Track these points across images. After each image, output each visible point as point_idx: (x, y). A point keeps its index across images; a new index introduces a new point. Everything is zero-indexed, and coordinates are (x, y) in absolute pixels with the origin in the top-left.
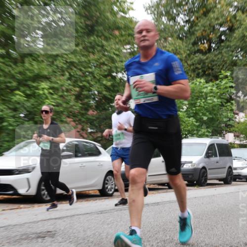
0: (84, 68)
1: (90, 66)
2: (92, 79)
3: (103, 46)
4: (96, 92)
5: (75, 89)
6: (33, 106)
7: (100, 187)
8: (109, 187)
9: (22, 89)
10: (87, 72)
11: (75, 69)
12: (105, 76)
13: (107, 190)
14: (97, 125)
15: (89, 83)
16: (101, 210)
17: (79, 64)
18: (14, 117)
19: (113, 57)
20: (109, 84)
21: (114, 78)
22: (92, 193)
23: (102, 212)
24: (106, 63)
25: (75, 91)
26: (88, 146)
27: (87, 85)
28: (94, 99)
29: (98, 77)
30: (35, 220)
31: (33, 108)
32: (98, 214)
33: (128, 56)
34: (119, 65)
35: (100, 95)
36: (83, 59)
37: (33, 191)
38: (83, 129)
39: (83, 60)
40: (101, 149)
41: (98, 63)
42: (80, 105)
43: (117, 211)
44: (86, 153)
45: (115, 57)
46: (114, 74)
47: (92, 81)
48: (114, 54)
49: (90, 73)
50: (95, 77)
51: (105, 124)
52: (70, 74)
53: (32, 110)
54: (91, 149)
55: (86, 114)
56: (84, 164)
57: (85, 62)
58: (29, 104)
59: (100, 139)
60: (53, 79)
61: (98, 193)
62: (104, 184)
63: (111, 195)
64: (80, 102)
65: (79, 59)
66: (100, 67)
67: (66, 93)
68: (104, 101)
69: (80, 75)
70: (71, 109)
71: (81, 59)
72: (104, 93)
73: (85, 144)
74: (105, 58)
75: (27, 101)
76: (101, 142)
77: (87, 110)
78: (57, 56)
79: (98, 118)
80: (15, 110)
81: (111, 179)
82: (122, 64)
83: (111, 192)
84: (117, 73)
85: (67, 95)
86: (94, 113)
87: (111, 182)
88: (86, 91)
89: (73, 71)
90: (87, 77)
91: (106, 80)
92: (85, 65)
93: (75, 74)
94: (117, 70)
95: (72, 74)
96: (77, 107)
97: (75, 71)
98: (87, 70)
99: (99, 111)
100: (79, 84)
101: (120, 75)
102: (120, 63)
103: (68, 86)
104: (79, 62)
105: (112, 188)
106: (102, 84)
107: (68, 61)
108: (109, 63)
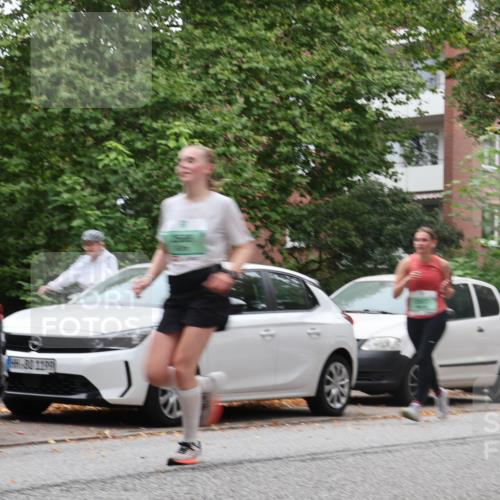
0: (286, 85)
1: (301, 80)
2: (302, 114)
3: (335, 30)
4: (312, 148)
5: (258, 138)
6: (148, 180)
7: (311, 392)
8: (334, 391)
9: (125, 136)
10: (292, 96)
11: (262, 88)
12: (338, 107)
13: (328, 399)
14: (309, 229)
15: (295, 125)
16: (313, 451)
17: (273, 73)
18: (99, 206)
19: (361, 58)
20: (346, 127)
21: (361, 111)
22: (288, 405)
23: (314, 457)
24: (342, 72)
25: (258, 143)
26: (285, 283)
27: (292, 130)
28: (306, 164)
29: (319, 110)
30: (141, 469)
31: (151, 184)
32: (303, 461)
33: (399, 54)
34: (376, 76)
35: (322, 154)
36: (284, 62)
37: (137, 396)
38: (272, 241)
39: (283, 65)
40: (319, 293)
41: (321, 74)
42: (270, 180)
43: (353, 455)
44: (279, 301)
45: (365, 56)
46: (362, 101)
47: (302, 118)
48: (365, 49)
49: (298, 97)
50: (310, 109)
51: (332, 228)
52: (247, 99)
53: (146, 190)
54: (292, 292)
55: (283, 201)
56: (272, 331)
57: (288, 69)
58: (139, 175)
59: (316, 266)
60: (204, 112)
61: (304, 406)
62: (323, 381)
63: (338, 414)
64: (270, 171)
65: (272, 62)
66: (325, 84)
67: (234, 149)
68: (330, 169)
69: (273, 103)
70: (244, 189)
71: (279, 62)
72: (334, 149)
73: (276, 277)
74: (341, 59)
75: (137, 166)
76: (318, 274)
77: (285, 191)
78: (218, 53)
79: (312, 213)
80: (104, 188)
81: (341, 371)
82: (383, 75)
83: (338, 406)
84: (368, 99)
85: (237, 153)
86: (303, 199)
87: (340, 378)
88: (285, 145)
89: (257, 93)
90: (289, 108)
91: (339, 117)
92: (288, 79)
93: (261, 99)
94: (369, 92)
95: (253, 100)
96: (262, 185)
97: (262, 93)
98: (290, 90)
99: (316, 195)
100: (268, 125)
101: (376, 104)
102: (378, 72)
103: (242, 130)
104: (271, 70)
105: (342, 395)
106: (327, 128)
107: (245, 66)
108: (349, 73)
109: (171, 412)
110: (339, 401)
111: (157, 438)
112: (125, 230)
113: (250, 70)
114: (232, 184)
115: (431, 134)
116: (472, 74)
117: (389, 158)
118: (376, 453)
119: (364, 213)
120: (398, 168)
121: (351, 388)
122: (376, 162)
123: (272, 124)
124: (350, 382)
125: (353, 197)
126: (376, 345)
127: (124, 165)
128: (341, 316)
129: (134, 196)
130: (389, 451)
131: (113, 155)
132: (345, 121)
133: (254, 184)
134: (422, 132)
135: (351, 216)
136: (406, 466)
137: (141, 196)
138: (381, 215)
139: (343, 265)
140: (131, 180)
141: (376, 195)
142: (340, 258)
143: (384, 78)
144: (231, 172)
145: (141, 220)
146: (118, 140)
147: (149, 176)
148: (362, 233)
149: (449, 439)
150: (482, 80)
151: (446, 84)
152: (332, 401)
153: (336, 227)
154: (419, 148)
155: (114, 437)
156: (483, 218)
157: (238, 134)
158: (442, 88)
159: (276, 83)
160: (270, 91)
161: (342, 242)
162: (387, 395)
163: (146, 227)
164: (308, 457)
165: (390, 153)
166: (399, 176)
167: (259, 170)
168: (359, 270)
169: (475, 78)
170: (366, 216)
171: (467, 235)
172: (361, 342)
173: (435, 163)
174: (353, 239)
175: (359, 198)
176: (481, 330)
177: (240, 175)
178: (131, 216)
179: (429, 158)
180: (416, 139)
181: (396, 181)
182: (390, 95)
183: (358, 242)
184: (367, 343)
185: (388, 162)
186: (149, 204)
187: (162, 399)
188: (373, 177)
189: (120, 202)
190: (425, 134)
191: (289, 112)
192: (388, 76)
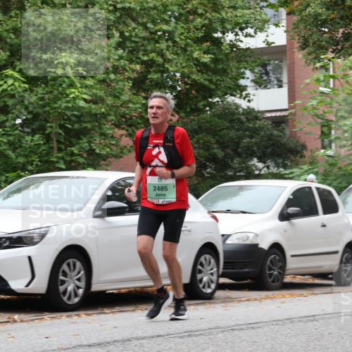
0: (154, 22)
1: (167, 18)
4: (178, 75)
5: (133, 66)
6: (41, 103)
7: (186, 280)
8: (205, 279)
9: (19, 65)
10: (160, 31)
11: (134, 25)
12: (198, 41)
13: (201, 286)
15: (162, 55)
17: (142, 12)
18: (1, 126)
20: (206, 59)
21: (218, 43)
23: (190, 334)
24: (200, 11)
25: (133, 71)
27: (160, 60)
28: (173, 88)
29: (182, 44)
30: (46, 348)
31: (44, 106)
32: (181, 337)
34: (229, 14)
35: (186, 80)
36: (152, 2)
37: (40, 285)
39: (151, 5)
41: (183, 12)
43: (223, 332)
46: (219, 35)
49: (164, 32)
50: (175, 42)
51: (198, 142)
52: (122, 34)
53: (40, 111)
57: (155, 8)
58: (34, 99)
62: (195, 271)
63: (209, 298)
64: (143, 95)
66: (187, 21)
67: (112, 76)
68: (194, 92)
71: (147, 2)
72: (195, 76)
75: (32, 91)
80: (4, 110)
81: (210, 262)
82: (235, 13)
83: (209, 291)
84: (223, 33)
85: (115, 79)
86: (173, 118)
87: (209, 268)
88: (156, 72)
89: (130, 28)
90: (157, 42)
91: (200, 50)
92: (156, 17)
93: (133, 34)
94: (224, 27)
95: (127, 34)
96: (138, 106)
97: (134, 29)
98: (158, 27)
99: (183, 115)
100: (141, 56)
101: (230, 37)
102: (231, 10)
103: (118, 60)
104: (141, 9)
105: (212, 282)
106: (190, 58)
107: (119, 6)
108: (206, 12)
109: (69, 298)
110: (209, 287)
111: (59, 321)
112: (24, 145)
113: (123, 9)
114: (112, 106)
115: (277, 62)
116: (307, 12)
117: (242, 82)
118: (242, 329)
119: (223, 129)
120: (250, 90)
121: (219, 276)
122: (231, 86)
123: (143, 55)
124: (218, 270)
125: (214, 115)
126: (238, 239)
127: (20, 90)
128: (208, 216)
129: (30, 116)
130: (252, 328)
131: (10, 82)
132: (205, 53)
133: (131, 105)
134: (270, 61)
135: (212, 131)
136: (267, 340)
137: (36, 116)
138: (238, 130)
139: (208, 173)
140: (26, 102)
141: (233, 114)
142: (205, 167)
143: (236, 16)
144: (111, 95)
145: (37, 137)
146: (14, 69)
147: (42, 99)
148: (223, 146)
149: (302, 317)
150: (316, 16)
151: (287, 20)
152: (204, 287)
153: (201, 141)
154: (267, 73)
155: (22, 321)
156: (322, 132)
157: (115, 63)
158: (284, 23)
159: (145, 20)
160: (140, 28)
161: (206, 154)
162: (249, 281)
163: (42, 142)
164: (186, 334)
165: (243, 78)
166: (252, 97)
167: (134, 94)
168: (221, 176)
169: (310, 15)
170: (225, 131)
171: (310, 147)
172: (225, 237)
173: (280, 86)
174: (216, 151)
175: (219, 116)
176: (324, 226)
177: (118, 98)
178: (28, 134)
179: (276, 82)
180: (264, 66)
181: (249, 101)
182: (241, 29)
183: (220, 154)
184: (230, 238)
185: (241, 86)
186: (43, 123)
187: (62, 288)
188: (230, 99)
189: (19, 121)
190: (272, 62)
191: (157, 45)
192: (239, 15)
